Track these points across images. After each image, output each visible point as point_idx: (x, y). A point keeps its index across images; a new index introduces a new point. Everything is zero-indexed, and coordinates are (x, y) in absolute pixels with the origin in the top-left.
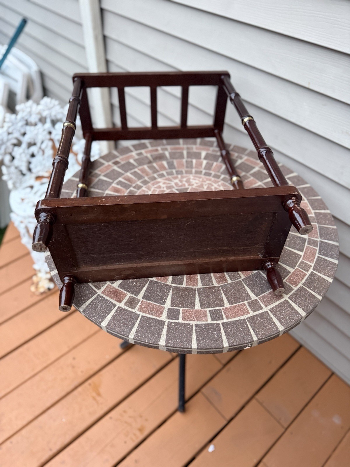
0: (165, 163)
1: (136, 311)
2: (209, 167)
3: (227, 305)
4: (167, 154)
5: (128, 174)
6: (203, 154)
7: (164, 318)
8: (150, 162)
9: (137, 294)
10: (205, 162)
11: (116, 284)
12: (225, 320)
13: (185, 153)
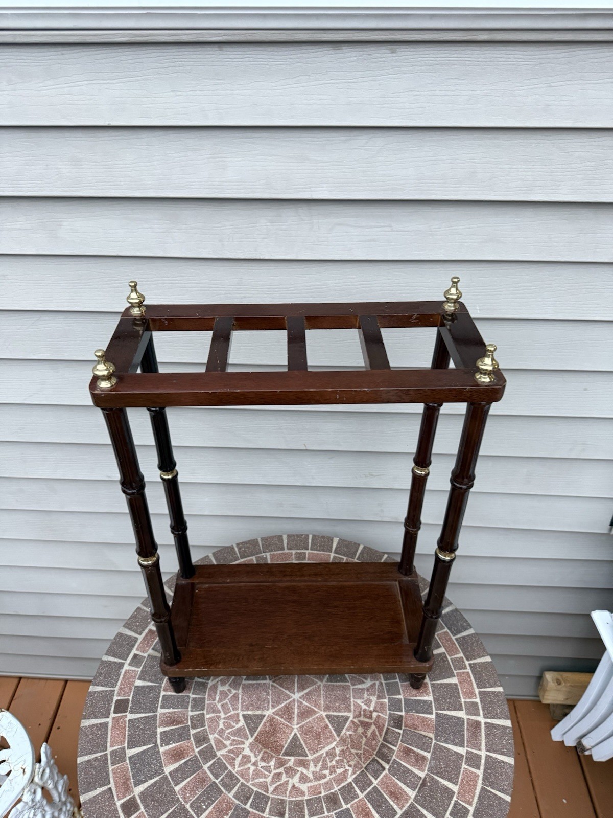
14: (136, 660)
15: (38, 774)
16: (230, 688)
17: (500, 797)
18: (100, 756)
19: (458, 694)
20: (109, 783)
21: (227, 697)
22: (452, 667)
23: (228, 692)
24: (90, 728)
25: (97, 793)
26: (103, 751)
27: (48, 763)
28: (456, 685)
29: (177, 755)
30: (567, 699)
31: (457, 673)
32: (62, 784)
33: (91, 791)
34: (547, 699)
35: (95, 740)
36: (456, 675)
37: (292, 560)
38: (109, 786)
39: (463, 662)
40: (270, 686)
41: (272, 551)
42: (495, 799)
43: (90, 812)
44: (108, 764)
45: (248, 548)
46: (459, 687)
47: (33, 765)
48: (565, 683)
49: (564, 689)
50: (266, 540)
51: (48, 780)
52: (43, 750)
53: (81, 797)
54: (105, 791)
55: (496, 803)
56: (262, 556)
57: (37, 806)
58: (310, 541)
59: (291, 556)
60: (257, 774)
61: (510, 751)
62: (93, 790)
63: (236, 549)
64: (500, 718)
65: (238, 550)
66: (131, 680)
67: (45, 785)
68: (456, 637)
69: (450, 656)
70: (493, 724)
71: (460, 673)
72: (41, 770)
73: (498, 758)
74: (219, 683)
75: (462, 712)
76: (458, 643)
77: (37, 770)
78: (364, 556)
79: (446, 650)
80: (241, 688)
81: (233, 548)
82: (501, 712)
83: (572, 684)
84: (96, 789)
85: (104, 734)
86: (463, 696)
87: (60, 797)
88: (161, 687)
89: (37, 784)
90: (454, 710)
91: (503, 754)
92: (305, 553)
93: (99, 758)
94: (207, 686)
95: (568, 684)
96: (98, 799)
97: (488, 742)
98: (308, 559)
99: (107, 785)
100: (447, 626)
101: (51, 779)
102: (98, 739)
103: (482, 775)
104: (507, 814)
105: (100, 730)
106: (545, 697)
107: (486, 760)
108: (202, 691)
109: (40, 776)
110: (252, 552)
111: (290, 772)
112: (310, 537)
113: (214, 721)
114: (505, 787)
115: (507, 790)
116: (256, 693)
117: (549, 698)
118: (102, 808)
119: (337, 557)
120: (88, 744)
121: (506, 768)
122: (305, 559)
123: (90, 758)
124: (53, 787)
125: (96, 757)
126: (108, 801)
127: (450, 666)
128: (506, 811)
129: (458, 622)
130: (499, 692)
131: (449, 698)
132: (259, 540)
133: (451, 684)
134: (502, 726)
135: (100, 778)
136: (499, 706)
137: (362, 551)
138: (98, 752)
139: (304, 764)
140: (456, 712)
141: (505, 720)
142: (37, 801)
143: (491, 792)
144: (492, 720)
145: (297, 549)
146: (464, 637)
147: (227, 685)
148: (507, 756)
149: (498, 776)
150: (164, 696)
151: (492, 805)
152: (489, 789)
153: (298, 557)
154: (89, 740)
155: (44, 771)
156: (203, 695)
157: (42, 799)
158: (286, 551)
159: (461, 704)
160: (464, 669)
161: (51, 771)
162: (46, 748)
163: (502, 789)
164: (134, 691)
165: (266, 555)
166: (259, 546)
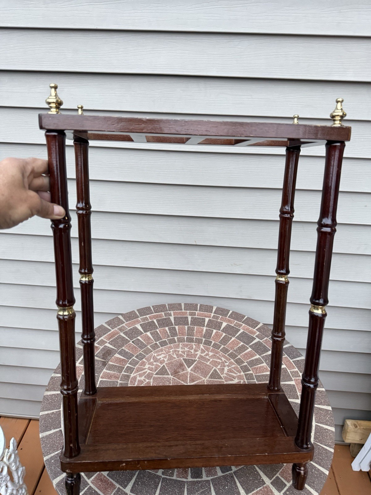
0: (118, 356)
4: (109, 345)
6: (139, 327)
10: (149, 334)
13: (123, 335)
15: (7, 456)
16: (145, 378)
17: (326, 449)
18: (56, 412)
19: (296, 390)
20: (60, 427)
21: (143, 383)
22: (291, 376)
23: (143, 381)
24: (50, 396)
25: (51, 433)
26: (58, 409)
27: (14, 451)
28: (294, 385)
30: (362, 439)
31: (294, 379)
32: (21, 471)
33: (47, 431)
34: (348, 439)
35: (53, 403)
36: (293, 380)
37: (187, 315)
38: (60, 429)
39: (298, 373)
40: (172, 379)
41: (174, 310)
42: (323, 450)
43: (46, 443)
44: (60, 416)
45: (160, 308)
46: (296, 387)
47: (4, 449)
48: (360, 427)
49: (359, 431)
50: (171, 305)
51: (12, 462)
52: (12, 441)
53: (40, 434)
54: (57, 431)
55: (324, 453)
56: (168, 313)
57: (4, 479)
58: (198, 307)
59: (186, 314)
61: (331, 423)
62: (49, 431)
63: (152, 309)
64: (324, 405)
65: (153, 309)
66: (80, 372)
67: (10, 466)
68: (293, 360)
69: (289, 370)
70: (319, 408)
71: (297, 379)
72: (9, 454)
73: (324, 427)
74: (138, 375)
75: (298, 400)
76: (295, 363)
77: (6, 453)
78: (232, 316)
79: (286, 366)
80: (152, 379)
81: (150, 308)
82: (324, 402)
83: (365, 428)
84: (51, 430)
85: (59, 400)
86: (299, 392)
87: (19, 481)
88: (99, 376)
89: (5, 463)
90: (293, 399)
91: (327, 425)
92: (195, 313)
93: (55, 412)
94: (130, 377)
95: (362, 427)
96: (52, 436)
97: (317, 417)
98: (197, 316)
99: (58, 428)
100: (287, 354)
101: (15, 463)
102: (55, 402)
103: (313, 436)
104: (331, 459)
105: (57, 397)
106: (347, 437)
107: (315, 427)
108: (126, 379)
109: (8, 458)
110: (162, 310)
112: (199, 305)
114: (330, 444)
115: (331, 445)
116: (162, 382)
117: (349, 438)
118: (54, 441)
119: (215, 315)
120: (48, 405)
121: (329, 433)
122: (195, 315)
123: (49, 413)
124: (15, 469)
125: (53, 412)
126: (59, 437)
127: (290, 375)
128: (331, 457)
129: (293, 353)
130: (323, 391)
131: (289, 392)
132: (167, 305)
133: (291, 385)
134: (325, 409)
135: (54, 424)
136: (323, 398)
137: (231, 314)
138: (54, 409)
140: (294, 400)
141: (327, 406)
142: (4, 475)
143: (320, 446)
144: (318, 405)
145: (190, 310)
146: (298, 361)
147: (143, 377)
148: (330, 426)
149: (324, 437)
150: (101, 381)
151: (321, 453)
152: (319, 444)
153: (191, 314)
154: (49, 403)
155: (10, 456)
156: (127, 381)
157: (7, 475)
158: (183, 311)
159: (298, 396)
160: (299, 377)
161: (15, 457)
162: (14, 441)
163: (328, 445)
164: (81, 378)
165: (171, 312)
166: (166, 307)
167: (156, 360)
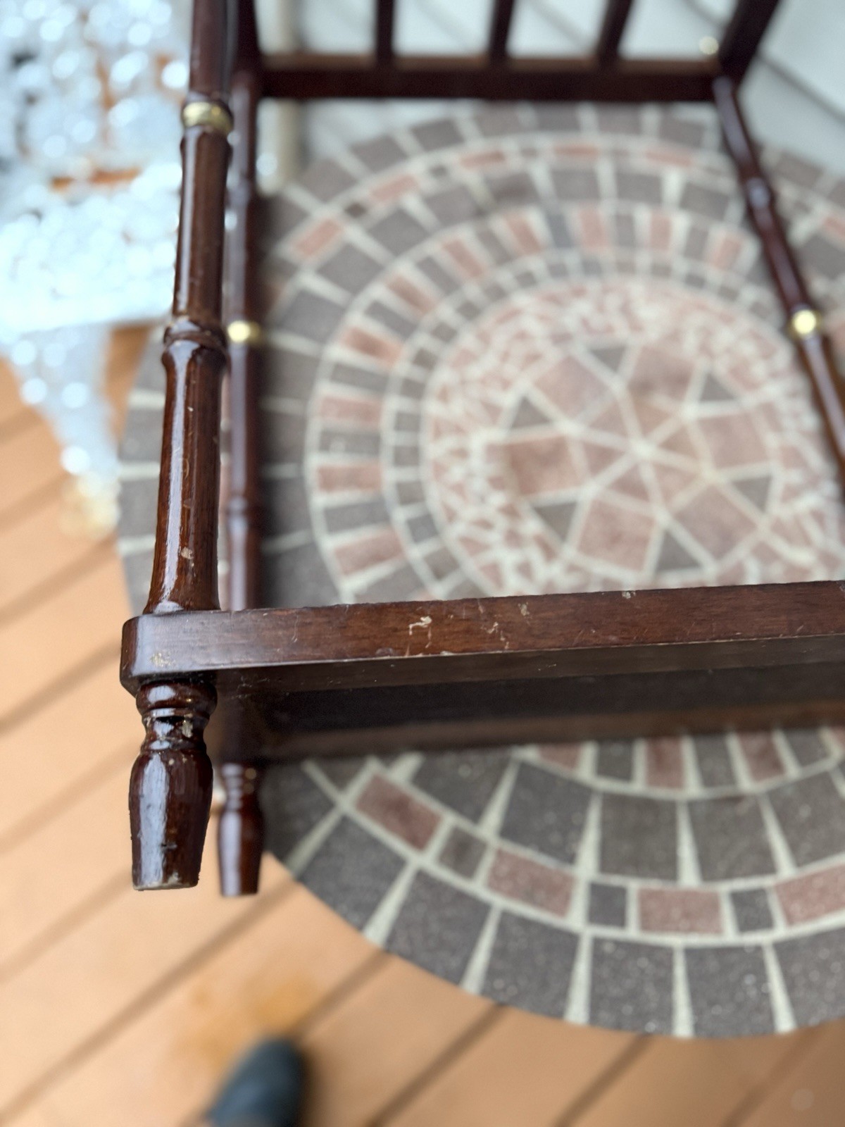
0: (534, 219)
1: (477, 886)
2: (696, 246)
3: (786, 869)
4: (540, 174)
5: (405, 269)
6: (673, 181)
7: (576, 919)
8: (480, 213)
9: (476, 815)
10: (680, 223)
11: (403, 771)
12: (781, 931)
13: (605, 172)
14: (439, 171)
29: (368, 346)
60: (459, 489)
111: (513, 539)
113: (468, 358)
139: (549, 553)
167: (626, 310)
